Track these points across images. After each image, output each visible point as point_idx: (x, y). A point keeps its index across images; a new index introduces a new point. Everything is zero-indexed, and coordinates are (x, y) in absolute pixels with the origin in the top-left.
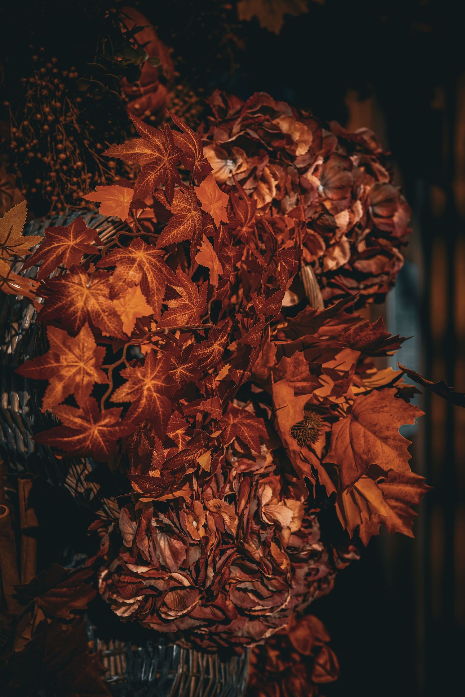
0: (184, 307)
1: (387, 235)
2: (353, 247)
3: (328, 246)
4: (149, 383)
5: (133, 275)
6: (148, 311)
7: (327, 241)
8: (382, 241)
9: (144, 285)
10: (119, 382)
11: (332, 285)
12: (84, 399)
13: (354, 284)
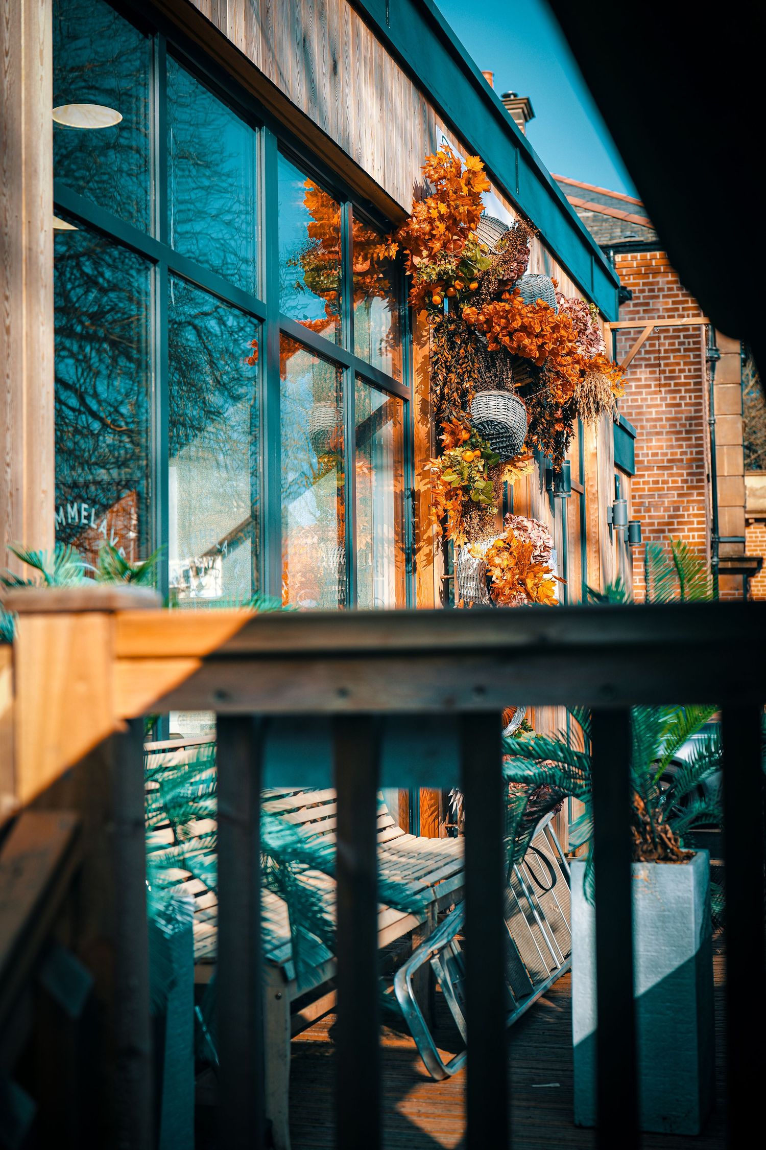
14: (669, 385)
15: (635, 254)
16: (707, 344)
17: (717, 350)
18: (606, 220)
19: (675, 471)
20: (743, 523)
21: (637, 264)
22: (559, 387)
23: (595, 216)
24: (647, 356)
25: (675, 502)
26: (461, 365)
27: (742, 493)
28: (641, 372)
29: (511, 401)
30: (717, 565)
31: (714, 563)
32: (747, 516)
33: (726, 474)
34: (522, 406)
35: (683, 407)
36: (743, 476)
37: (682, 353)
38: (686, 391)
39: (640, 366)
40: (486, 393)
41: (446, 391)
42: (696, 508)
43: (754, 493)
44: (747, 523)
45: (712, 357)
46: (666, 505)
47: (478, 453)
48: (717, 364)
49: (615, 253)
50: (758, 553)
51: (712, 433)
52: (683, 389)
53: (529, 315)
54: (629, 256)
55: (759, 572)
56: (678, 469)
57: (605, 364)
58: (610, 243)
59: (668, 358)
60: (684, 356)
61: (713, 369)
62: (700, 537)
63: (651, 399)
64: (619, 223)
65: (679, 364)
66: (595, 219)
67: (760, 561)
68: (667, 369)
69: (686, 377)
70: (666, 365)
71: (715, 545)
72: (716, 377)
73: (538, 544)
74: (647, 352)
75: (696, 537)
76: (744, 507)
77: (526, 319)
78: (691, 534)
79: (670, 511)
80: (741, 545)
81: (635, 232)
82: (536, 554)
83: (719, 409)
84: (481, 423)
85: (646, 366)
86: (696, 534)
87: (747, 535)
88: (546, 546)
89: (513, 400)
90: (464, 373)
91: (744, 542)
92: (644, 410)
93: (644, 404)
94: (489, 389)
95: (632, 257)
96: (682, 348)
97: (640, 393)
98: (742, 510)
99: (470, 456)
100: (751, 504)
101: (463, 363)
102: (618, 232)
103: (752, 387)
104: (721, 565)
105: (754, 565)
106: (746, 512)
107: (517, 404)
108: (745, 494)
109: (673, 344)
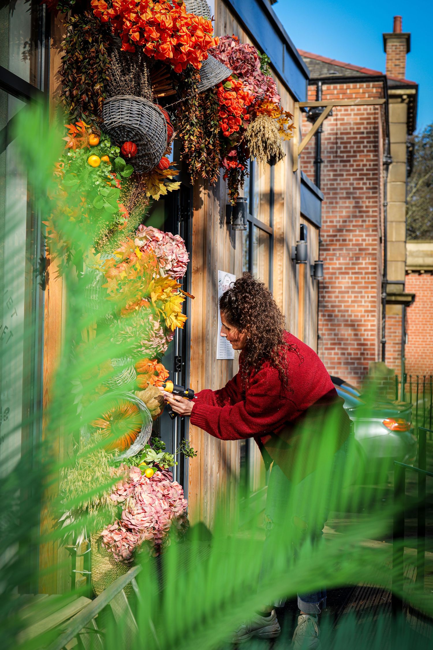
0: (133, 275)
1: (182, 262)
2: (173, 265)
3: (166, 264)
4: (126, 289)
5: (123, 268)
6: (126, 275)
7: (166, 263)
8: (180, 263)
9: (125, 271)
10: (121, 288)
11: (167, 274)
12: (115, 291)
13: (173, 273)
14: (356, 175)
15: (336, 85)
16: (384, 153)
17: (390, 157)
18: (318, 64)
19: (357, 233)
20: (404, 272)
21: (337, 92)
22: (225, 120)
23: (311, 61)
24: (342, 155)
25: (356, 254)
26: (92, 65)
27: (403, 253)
28: (337, 166)
29: (147, 108)
30: (385, 298)
31: (383, 297)
32: (407, 268)
33: (394, 240)
34: (160, 114)
35: (365, 190)
36: (405, 242)
37: (365, 153)
38: (367, 179)
39: (337, 161)
40: (119, 97)
41: (75, 92)
42: (371, 259)
43: (412, 254)
44: (407, 273)
45: (387, 162)
46: (351, 255)
47: (105, 158)
48: (390, 167)
49: (323, 84)
50: (413, 292)
51: (385, 211)
52: (365, 177)
53: (163, 11)
54: (332, 86)
55: (412, 304)
56: (360, 231)
57: (275, 110)
58: (319, 77)
59: (356, 156)
60: (366, 156)
61: (387, 169)
62: (372, 278)
63: (344, 184)
64: (327, 65)
65: (362, 161)
66: (311, 63)
67: (413, 296)
68: (355, 164)
69: (367, 170)
70: (354, 161)
71: (384, 285)
72: (389, 175)
73: (170, 258)
74: (341, 152)
75: (370, 278)
76: (405, 262)
77: (159, 15)
78: (367, 276)
79: (353, 260)
80: (402, 286)
81: (337, 71)
82: (167, 268)
83: (391, 198)
84: (113, 129)
85: (341, 161)
86: (370, 276)
87: (407, 280)
88: (179, 261)
89: (150, 107)
90: (94, 73)
91: (404, 284)
92: (338, 191)
93: (339, 187)
94: (123, 94)
95: (334, 87)
96: (365, 150)
97: (336, 180)
98: (403, 264)
99: (95, 161)
100: (410, 261)
101: (95, 63)
102: (325, 71)
103: (415, 193)
104: (388, 298)
105: (409, 299)
106: (406, 266)
107: (154, 112)
108: (406, 255)
109: (359, 147)
